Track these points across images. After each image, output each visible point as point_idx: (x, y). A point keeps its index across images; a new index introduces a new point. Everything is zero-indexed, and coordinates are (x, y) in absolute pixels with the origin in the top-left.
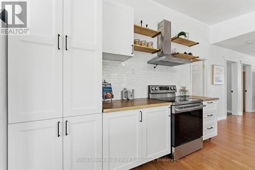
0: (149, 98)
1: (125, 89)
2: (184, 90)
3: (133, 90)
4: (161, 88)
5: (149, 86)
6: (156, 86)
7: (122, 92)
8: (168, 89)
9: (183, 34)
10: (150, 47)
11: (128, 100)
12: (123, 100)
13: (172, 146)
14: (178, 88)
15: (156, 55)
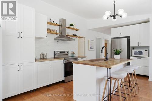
0: (55, 57)
1: (42, 53)
2: (73, 53)
3: (46, 54)
4: (61, 52)
5: (55, 51)
6: (58, 51)
7: (41, 55)
8: (65, 53)
9: (72, 25)
10: (55, 32)
11: (44, 58)
12: (41, 58)
13: (64, 77)
14: (70, 52)
15: (58, 35)
